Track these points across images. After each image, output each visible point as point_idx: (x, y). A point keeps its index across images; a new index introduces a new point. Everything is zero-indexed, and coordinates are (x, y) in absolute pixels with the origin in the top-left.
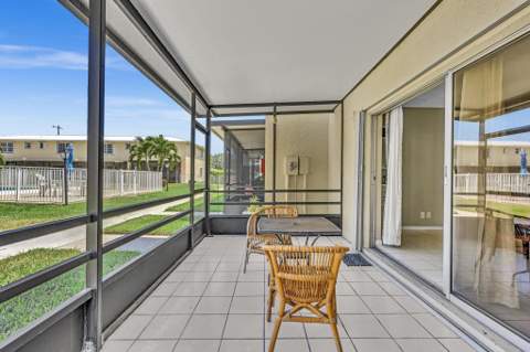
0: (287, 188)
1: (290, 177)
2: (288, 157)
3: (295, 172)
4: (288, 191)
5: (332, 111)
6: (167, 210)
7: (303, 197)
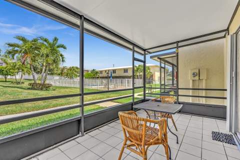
0: (191, 88)
1: (193, 81)
2: (191, 70)
3: (197, 78)
4: (192, 89)
5: (224, 37)
6: (138, 95)
7: (203, 93)
